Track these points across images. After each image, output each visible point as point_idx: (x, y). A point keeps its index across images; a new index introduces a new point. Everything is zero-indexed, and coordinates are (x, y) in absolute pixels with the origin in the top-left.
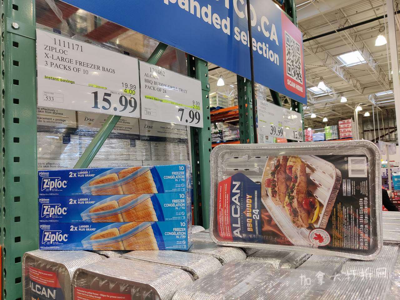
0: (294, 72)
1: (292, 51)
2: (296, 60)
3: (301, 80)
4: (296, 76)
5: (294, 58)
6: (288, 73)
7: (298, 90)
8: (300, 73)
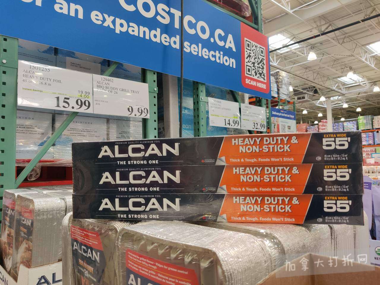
0: (255, 72)
1: (254, 55)
2: (259, 61)
3: (264, 78)
4: (258, 75)
5: (257, 60)
6: (247, 74)
7: (261, 87)
8: (263, 72)
